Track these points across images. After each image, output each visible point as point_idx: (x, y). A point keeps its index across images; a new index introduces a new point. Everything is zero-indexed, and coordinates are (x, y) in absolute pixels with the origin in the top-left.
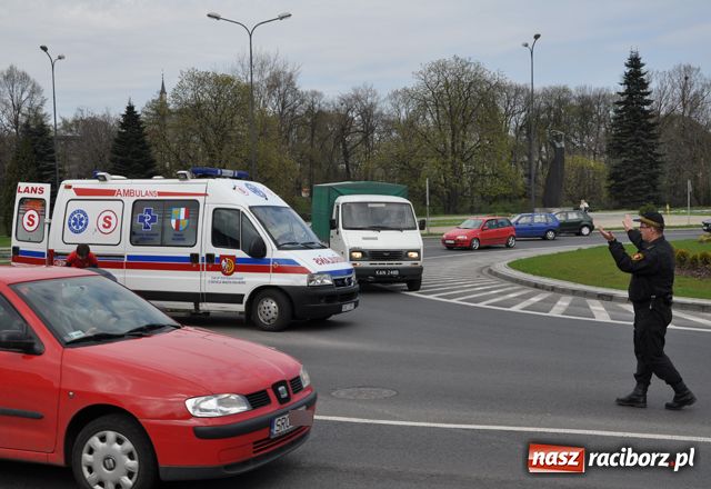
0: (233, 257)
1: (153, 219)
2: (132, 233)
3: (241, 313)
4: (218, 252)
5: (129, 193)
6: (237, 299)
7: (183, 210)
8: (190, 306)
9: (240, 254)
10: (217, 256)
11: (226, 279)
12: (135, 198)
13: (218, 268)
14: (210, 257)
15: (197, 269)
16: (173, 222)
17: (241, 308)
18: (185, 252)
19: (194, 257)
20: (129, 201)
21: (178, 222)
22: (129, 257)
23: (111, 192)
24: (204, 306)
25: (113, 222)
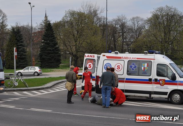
0: (164, 80)
1: (135, 67)
2: (128, 71)
3: (166, 98)
4: (159, 78)
5: (126, 58)
6: (165, 93)
7: (146, 64)
8: (148, 95)
9: (167, 79)
10: (158, 79)
11: (161, 87)
12: (129, 60)
13: (159, 83)
14: (156, 80)
15: (151, 83)
16: (143, 68)
17: (167, 96)
18: (147, 78)
19: (150, 80)
20: (126, 61)
21: (144, 68)
22: (126, 79)
23: (120, 58)
24: (153, 96)
25: (121, 67)
